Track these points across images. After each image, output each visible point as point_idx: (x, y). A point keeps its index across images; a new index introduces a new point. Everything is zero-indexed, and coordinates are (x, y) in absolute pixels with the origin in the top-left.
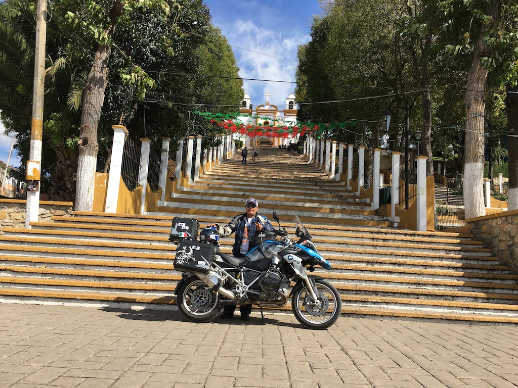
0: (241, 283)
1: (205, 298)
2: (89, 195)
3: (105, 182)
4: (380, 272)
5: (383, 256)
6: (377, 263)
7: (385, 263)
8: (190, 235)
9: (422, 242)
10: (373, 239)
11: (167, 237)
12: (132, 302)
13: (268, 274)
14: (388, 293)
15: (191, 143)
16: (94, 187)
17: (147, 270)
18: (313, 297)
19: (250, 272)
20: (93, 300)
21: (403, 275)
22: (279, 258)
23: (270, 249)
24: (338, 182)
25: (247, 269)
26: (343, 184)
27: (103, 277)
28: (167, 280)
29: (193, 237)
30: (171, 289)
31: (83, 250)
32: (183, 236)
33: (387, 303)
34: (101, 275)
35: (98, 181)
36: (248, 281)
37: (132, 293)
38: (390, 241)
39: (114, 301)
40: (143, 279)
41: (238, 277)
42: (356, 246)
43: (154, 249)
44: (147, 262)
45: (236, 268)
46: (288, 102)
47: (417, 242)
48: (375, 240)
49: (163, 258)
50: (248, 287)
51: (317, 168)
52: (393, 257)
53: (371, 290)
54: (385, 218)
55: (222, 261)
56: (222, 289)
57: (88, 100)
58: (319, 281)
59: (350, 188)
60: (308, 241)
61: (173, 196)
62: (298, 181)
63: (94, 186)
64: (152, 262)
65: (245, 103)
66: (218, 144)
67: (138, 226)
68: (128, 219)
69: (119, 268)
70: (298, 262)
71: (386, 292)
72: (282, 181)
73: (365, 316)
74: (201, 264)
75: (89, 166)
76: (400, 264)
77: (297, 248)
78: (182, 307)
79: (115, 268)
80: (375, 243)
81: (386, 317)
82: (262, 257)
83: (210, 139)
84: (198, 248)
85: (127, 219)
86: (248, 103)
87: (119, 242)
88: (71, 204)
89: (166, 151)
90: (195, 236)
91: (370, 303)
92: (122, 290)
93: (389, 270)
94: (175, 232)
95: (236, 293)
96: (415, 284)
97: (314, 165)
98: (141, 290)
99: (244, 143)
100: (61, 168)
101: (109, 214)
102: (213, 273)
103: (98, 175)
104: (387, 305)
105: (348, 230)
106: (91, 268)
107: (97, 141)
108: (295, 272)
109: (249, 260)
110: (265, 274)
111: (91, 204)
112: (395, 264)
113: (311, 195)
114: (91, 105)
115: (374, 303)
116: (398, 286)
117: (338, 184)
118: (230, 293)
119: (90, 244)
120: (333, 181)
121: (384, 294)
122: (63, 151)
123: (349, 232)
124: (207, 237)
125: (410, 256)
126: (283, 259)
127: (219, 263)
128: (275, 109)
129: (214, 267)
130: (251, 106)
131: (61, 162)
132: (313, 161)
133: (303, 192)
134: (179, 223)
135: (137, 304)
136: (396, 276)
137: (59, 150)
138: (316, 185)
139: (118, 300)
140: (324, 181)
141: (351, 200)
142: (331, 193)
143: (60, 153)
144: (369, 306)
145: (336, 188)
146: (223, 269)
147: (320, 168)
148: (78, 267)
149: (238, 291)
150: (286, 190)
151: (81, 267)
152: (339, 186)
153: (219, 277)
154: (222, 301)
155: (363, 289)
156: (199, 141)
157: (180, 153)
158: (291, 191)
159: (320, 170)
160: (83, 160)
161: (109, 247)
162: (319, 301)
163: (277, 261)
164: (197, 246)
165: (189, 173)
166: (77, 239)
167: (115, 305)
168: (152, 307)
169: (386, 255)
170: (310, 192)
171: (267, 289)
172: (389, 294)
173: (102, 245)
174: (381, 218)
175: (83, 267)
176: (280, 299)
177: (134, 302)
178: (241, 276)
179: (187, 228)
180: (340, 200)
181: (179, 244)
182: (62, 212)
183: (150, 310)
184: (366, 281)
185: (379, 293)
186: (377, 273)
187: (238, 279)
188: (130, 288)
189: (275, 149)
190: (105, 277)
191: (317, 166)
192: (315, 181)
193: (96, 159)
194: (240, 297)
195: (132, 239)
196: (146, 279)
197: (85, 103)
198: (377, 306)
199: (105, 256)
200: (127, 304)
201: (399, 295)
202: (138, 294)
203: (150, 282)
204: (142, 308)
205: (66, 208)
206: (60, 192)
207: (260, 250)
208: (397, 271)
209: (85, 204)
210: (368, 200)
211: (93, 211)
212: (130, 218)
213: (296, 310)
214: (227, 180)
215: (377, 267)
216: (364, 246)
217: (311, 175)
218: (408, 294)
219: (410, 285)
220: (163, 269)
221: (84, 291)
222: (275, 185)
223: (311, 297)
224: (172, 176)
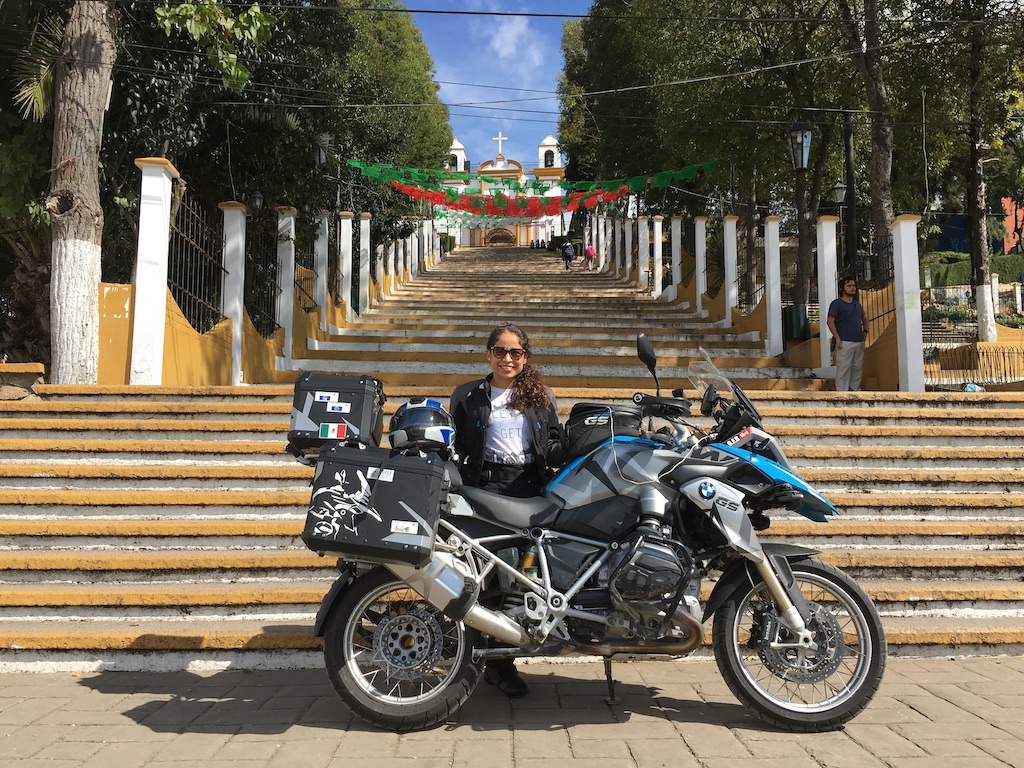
0: (540, 584)
1: (421, 640)
2: (87, 342)
3: (127, 306)
4: (894, 508)
5: (884, 462)
6: (875, 482)
7: (898, 483)
8: (356, 431)
9: (971, 420)
10: (843, 419)
11: (283, 442)
12: (189, 650)
13: (638, 553)
14: (938, 569)
15: (346, 226)
16: (97, 323)
17: (236, 540)
18: (790, 622)
19: (567, 546)
20: (66, 651)
21: (957, 512)
22: (663, 492)
23: (632, 463)
24: (673, 303)
25: (556, 535)
26: (686, 305)
27: (104, 571)
28: (298, 569)
29: (366, 436)
30: (307, 600)
31: (54, 491)
32: (332, 435)
33: (950, 603)
34: (96, 567)
35: (107, 306)
36: (565, 577)
37: (189, 618)
38: (888, 422)
39: (130, 650)
40: (223, 570)
41: (528, 563)
42: (805, 440)
43: (257, 479)
44: (237, 516)
45: (519, 534)
46: (542, 152)
47: (959, 421)
48: (850, 421)
49: (284, 502)
50: (565, 598)
51: (619, 279)
52: (913, 463)
53: (891, 563)
54: (807, 372)
55: (467, 511)
56: (478, 611)
57: (67, 93)
58: (803, 563)
59: (705, 314)
60: (754, 430)
61: (313, 346)
62: (587, 304)
63: (97, 319)
64: (252, 516)
65: (454, 160)
66: (406, 233)
67: (212, 416)
68: (187, 398)
69: (154, 540)
70: (733, 506)
71: (934, 568)
72: (551, 307)
73: (902, 650)
74: (403, 531)
75: (81, 267)
76: (938, 483)
77: (723, 455)
78: (345, 679)
79: (141, 540)
80: (849, 428)
81: (963, 648)
82: (604, 491)
83: (389, 223)
84: (388, 476)
85: (184, 399)
86: (461, 158)
87: (159, 462)
88: (40, 368)
89: (288, 238)
90: (373, 435)
91: (901, 606)
92: (158, 611)
93: (920, 503)
94: (304, 423)
95: (526, 623)
96: (1000, 537)
97: (611, 273)
98: (216, 606)
99: (457, 241)
100: (26, 284)
101: (140, 387)
102: (445, 558)
103: (107, 289)
104: (950, 607)
105: (773, 400)
106: (70, 544)
107: (98, 201)
108: (724, 539)
109: (561, 505)
110: (630, 555)
111: (92, 365)
112: (924, 483)
113: (622, 331)
114: (74, 105)
115: (914, 604)
116: (956, 546)
117: (674, 308)
118: (503, 623)
119: (72, 475)
120: (661, 302)
121: (928, 574)
122: (28, 243)
123: (774, 403)
124: (415, 435)
125: (959, 459)
126: (683, 496)
127: (460, 521)
128: (516, 168)
129: (445, 534)
130: (467, 165)
131: (24, 270)
132: (608, 265)
133: (602, 326)
134: (318, 394)
135: (205, 654)
136: (939, 518)
137: (18, 240)
138: (627, 312)
139: (145, 646)
140: (643, 303)
141: (715, 338)
142: (665, 325)
143: (20, 246)
144: (899, 613)
145: (671, 316)
146: (476, 542)
147: (626, 279)
148: (33, 542)
149: (533, 615)
150: (565, 324)
151: (42, 543)
152: (677, 312)
153: (467, 571)
154: (481, 652)
155: (868, 564)
156: (365, 225)
157: (321, 248)
158: (575, 325)
159: (627, 283)
160: (64, 249)
161: (127, 479)
162: (808, 633)
163: (659, 503)
164: (381, 466)
165: (346, 296)
166: (39, 461)
167: (135, 663)
168: (251, 661)
169: (893, 459)
170: (618, 325)
171: (634, 606)
172: (942, 573)
173: (108, 474)
174: (797, 373)
175: (47, 544)
176: (676, 632)
177: (194, 647)
178: (537, 562)
179: (346, 408)
180: (689, 340)
181: (321, 464)
182: (19, 391)
183: (246, 671)
184: (865, 536)
185: (915, 572)
186: (885, 511)
187: (528, 571)
188: (182, 602)
189: (522, 250)
190: (110, 571)
191: (618, 276)
192: (623, 305)
193: (100, 248)
194: (543, 636)
195: (195, 453)
196: (233, 569)
197: (60, 101)
198: (923, 612)
199: (113, 506)
200: (173, 656)
201: (969, 573)
202: (207, 618)
203: (245, 579)
204: (221, 665)
205: (27, 380)
206: (26, 343)
207: (596, 470)
208: (941, 503)
209: (77, 367)
210: (755, 336)
211: (99, 383)
212: (192, 396)
213: (734, 666)
214: (430, 309)
215: (878, 494)
216: (825, 440)
217: (613, 293)
218: (994, 569)
219: (986, 540)
220: (283, 536)
221: (43, 618)
222: (539, 315)
223: (781, 620)
224: (310, 304)
